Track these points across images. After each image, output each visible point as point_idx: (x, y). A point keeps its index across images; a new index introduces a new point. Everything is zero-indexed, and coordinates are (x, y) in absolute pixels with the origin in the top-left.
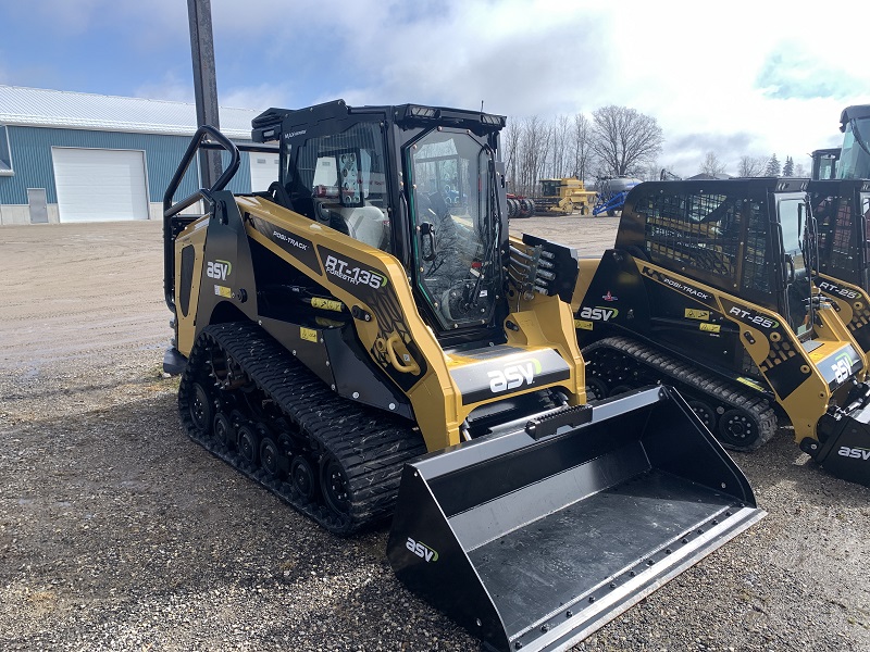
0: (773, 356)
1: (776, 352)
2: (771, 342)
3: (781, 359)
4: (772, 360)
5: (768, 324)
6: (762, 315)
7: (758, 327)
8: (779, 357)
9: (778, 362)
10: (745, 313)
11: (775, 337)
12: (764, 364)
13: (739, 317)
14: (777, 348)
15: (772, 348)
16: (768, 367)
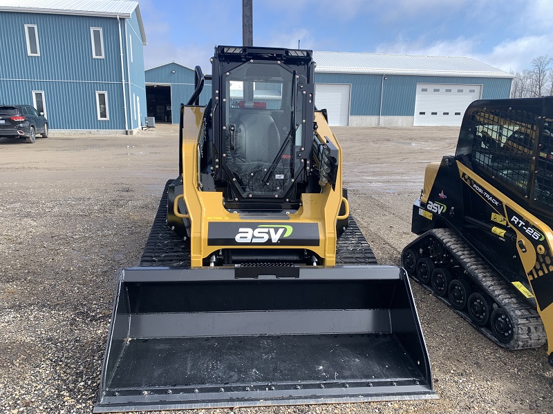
0: (538, 267)
1: (541, 264)
2: (537, 254)
3: (544, 272)
4: (537, 271)
5: (536, 236)
6: (533, 227)
7: (529, 237)
8: (542, 269)
9: (541, 274)
10: (522, 223)
11: (540, 249)
12: (531, 273)
13: (516, 226)
14: (542, 260)
15: (538, 260)
16: (533, 277)
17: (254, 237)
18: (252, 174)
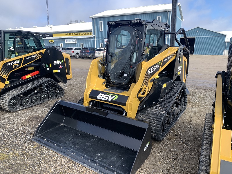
17: (103, 98)
18: (116, 73)
